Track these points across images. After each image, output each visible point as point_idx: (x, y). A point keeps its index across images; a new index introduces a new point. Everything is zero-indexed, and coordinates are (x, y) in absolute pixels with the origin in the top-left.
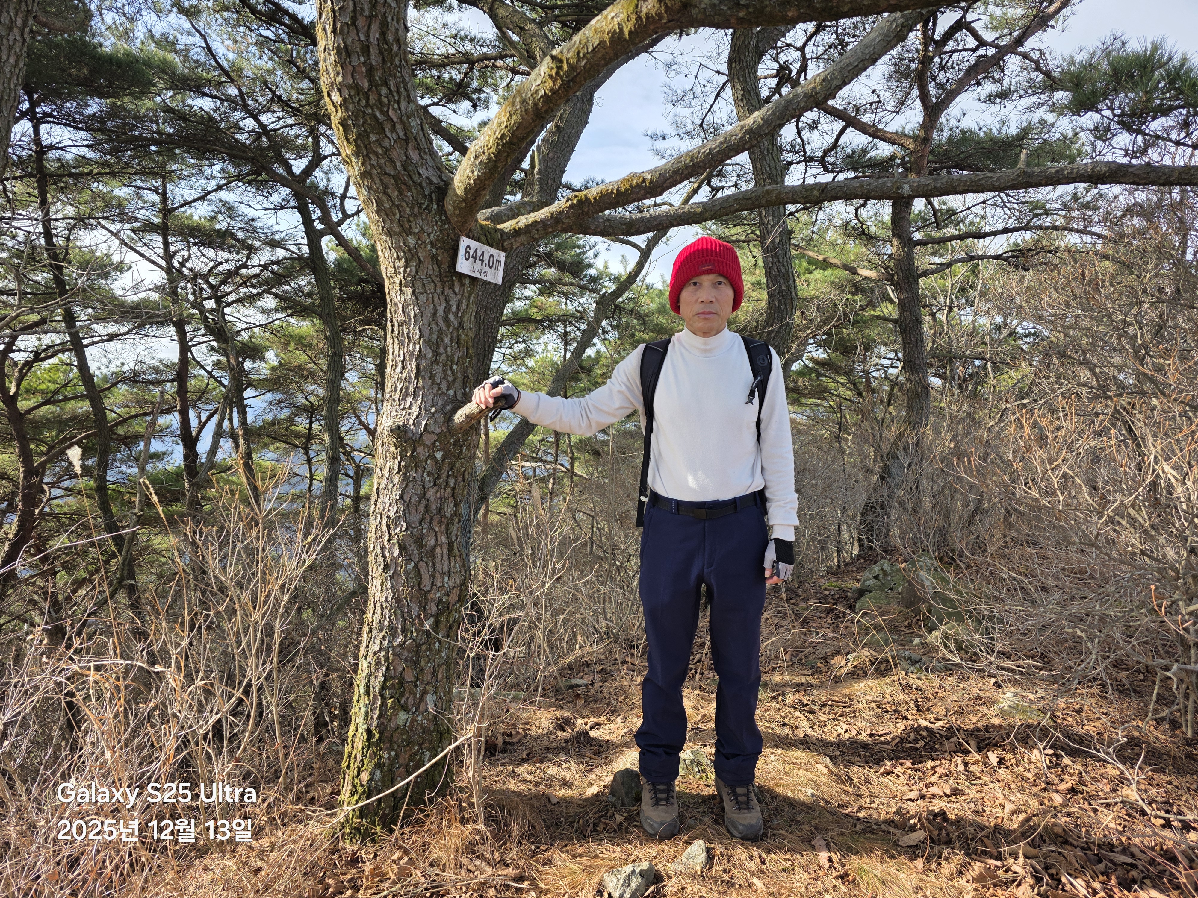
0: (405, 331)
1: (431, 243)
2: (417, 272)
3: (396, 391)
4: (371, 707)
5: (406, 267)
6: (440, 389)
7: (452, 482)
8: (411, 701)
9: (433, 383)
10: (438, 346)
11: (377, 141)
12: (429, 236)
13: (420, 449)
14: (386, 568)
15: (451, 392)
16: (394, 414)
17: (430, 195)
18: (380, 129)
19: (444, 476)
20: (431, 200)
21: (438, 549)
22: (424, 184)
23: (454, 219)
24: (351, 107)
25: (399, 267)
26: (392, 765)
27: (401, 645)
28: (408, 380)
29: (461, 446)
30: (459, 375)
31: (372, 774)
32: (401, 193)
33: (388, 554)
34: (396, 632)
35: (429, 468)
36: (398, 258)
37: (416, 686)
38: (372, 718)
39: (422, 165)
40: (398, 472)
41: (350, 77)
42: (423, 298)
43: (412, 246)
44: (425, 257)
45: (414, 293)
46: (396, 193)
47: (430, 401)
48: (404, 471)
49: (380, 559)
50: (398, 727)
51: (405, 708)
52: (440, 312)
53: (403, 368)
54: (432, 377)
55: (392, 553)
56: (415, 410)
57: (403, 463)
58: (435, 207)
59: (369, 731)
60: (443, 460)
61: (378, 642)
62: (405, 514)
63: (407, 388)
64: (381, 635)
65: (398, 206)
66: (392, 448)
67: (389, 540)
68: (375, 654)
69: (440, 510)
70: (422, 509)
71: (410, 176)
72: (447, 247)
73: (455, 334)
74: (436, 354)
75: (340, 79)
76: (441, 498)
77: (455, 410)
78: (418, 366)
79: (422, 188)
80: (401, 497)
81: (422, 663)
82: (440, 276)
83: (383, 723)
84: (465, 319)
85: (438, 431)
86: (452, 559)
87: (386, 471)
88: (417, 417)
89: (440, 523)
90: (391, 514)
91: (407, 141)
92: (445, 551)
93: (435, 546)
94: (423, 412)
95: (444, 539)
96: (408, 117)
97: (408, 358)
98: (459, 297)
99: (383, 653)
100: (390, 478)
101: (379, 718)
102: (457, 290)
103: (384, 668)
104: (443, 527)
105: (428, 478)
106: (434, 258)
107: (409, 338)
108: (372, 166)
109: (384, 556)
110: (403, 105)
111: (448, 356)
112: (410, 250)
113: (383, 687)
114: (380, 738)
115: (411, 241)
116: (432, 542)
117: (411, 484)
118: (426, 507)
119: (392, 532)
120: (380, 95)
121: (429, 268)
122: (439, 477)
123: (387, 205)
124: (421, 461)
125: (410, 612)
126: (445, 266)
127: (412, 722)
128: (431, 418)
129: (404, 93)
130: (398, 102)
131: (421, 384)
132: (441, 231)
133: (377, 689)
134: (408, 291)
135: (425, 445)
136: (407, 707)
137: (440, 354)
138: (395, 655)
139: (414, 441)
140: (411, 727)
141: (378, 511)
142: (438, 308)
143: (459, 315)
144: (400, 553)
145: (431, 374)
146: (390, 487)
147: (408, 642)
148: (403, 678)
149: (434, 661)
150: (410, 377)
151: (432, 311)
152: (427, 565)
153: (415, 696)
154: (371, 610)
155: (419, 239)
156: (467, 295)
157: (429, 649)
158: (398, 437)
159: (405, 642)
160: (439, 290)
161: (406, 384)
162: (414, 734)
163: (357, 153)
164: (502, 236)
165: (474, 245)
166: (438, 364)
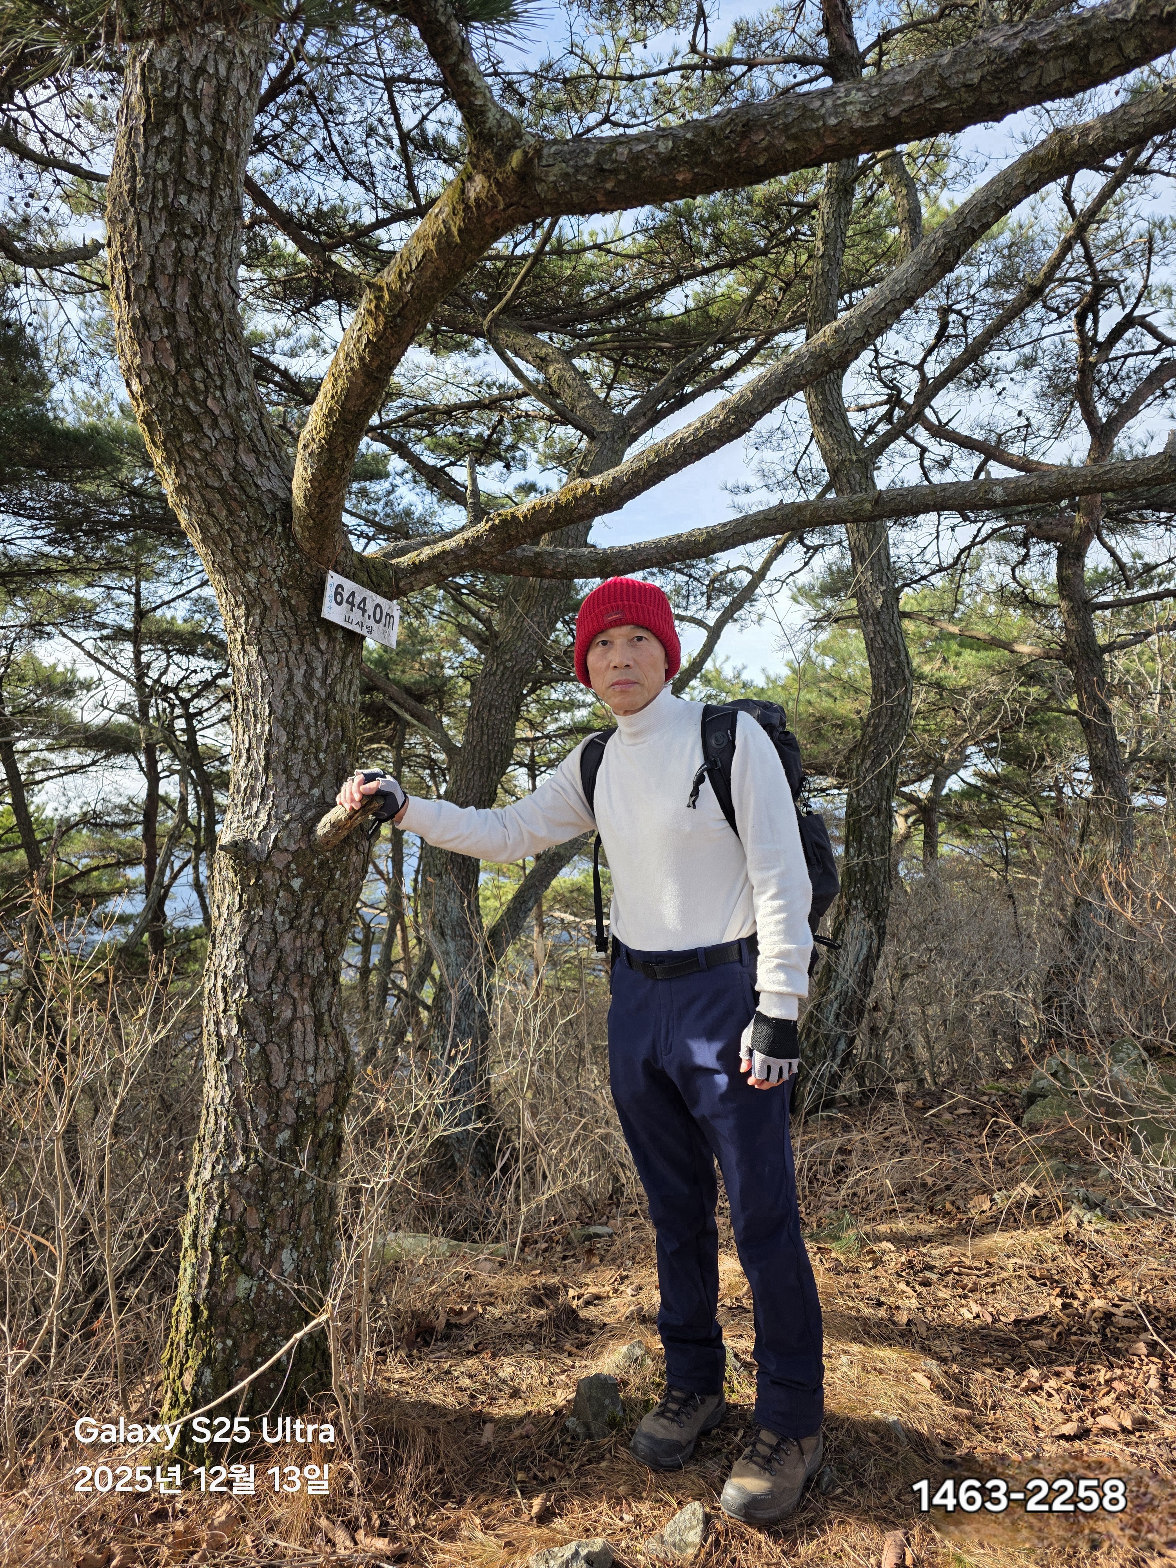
0: (251, 707)
1: (279, 580)
2: (262, 623)
3: (238, 792)
4: (198, 1267)
5: (247, 616)
6: (299, 787)
7: (319, 924)
8: (256, 1260)
9: (288, 780)
10: (295, 726)
11: (193, 442)
12: (274, 570)
13: (268, 875)
14: (221, 1053)
15: (316, 792)
16: (234, 825)
17: (273, 515)
18: (198, 427)
19: (306, 915)
20: (274, 522)
21: (298, 1025)
22: (265, 500)
23: (306, 546)
24: (155, 397)
25: (239, 618)
26: (228, 1361)
27: (242, 1171)
28: (254, 775)
29: (332, 871)
30: (329, 767)
31: (199, 1375)
32: (231, 512)
33: (224, 1032)
34: (235, 1151)
35: (281, 903)
36: (237, 605)
37: (264, 1236)
38: (199, 1285)
39: (261, 473)
40: (239, 910)
41: (150, 358)
42: (273, 659)
43: (252, 586)
44: (272, 601)
45: (260, 652)
46: (224, 513)
47: (284, 806)
48: (246, 908)
49: (214, 1040)
50: (236, 1301)
51: (247, 1271)
52: (299, 678)
53: (249, 759)
54: (287, 770)
55: (229, 1031)
56: (263, 817)
57: (245, 896)
58: (280, 529)
59: (195, 1307)
60: (303, 890)
61: (209, 1166)
62: (247, 973)
63: (253, 788)
64: (214, 1157)
65: (228, 531)
66: (231, 874)
67: (225, 1011)
68: (205, 1185)
69: (300, 966)
70: (272, 964)
71: (242, 488)
73: (322, 708)
74: (293, 737)
75: (138, 361)
76: (302, 948)
77: (318, 818)
78: (267, 756)
79: (262, 504)
80: (243, 947)
81: (273, 1201)
82: (297, 627)
83: (215, 1294)
84: (338, 688)
85: (293, 847)
86: (321, 1040)
87: (224, 909)
88: (265, 828)
89: (301, 985)
90: (229, 973)
91: (236, 441)
92: (310, 1027)
93: (293, 1019)
95: (307, 1009)
96: (238, 409)
97: (254, 744)
98: (326, 657)
99: (216, 1183)
100: (229, 920)
101: (210, 1285)
102: (323, 646)
103: (217, 1208)
104: (307, 991)
105: (280, 918)
106: (285, 602)
107: (255, 716)
108: (189, 476)
110: (230, 393)
111: (310, 741)
112: (250, 592)
113: (215, 1237)
114: (210, 1317)
115: (251, 579)
116: (288, 1014)
117: (256, 927)
118: (279, 961)
119: (229, 999)
120: (193, 379)
121: (279, 616)
122: (298, 916)
123: (214, 531)
124: (270, 893)
125: (253, 1119)
126: (304, 613)
127: (258, 1293)
128: (284, 828)
129: (231, 377)
130: (222, 389)
132: (289, 562)
133: (207, 1240)
134: (253, 650)
135: (273, 869)
136: (250, 1269)
137: (299, 738)
138: (231, 1186)
139: (259, 863)
140: (258, 1301)
141: (212, 968)
142: (295, 672)
143: (329, 681)
144: (240, 1030)
145: (286, 765)
146: (228, 931)
147: (252, 1167)
148: (244, 1223)
149: (293, 1197)
150: (257, 771)
151: (287, 677)
152: (280, 1049)
153: (263, 1252)
154: (204, 1118)
155: (261, 575)
156: (340, 654)
157: (285, 1179)
158: (236, 857)
159: (247, 1167)
160: (295, 648)
161: (252, 782)
162: (262, 1313)
163: (168, 461)
164: (395, 573)
165: (349, 585)
166: (296, 751)
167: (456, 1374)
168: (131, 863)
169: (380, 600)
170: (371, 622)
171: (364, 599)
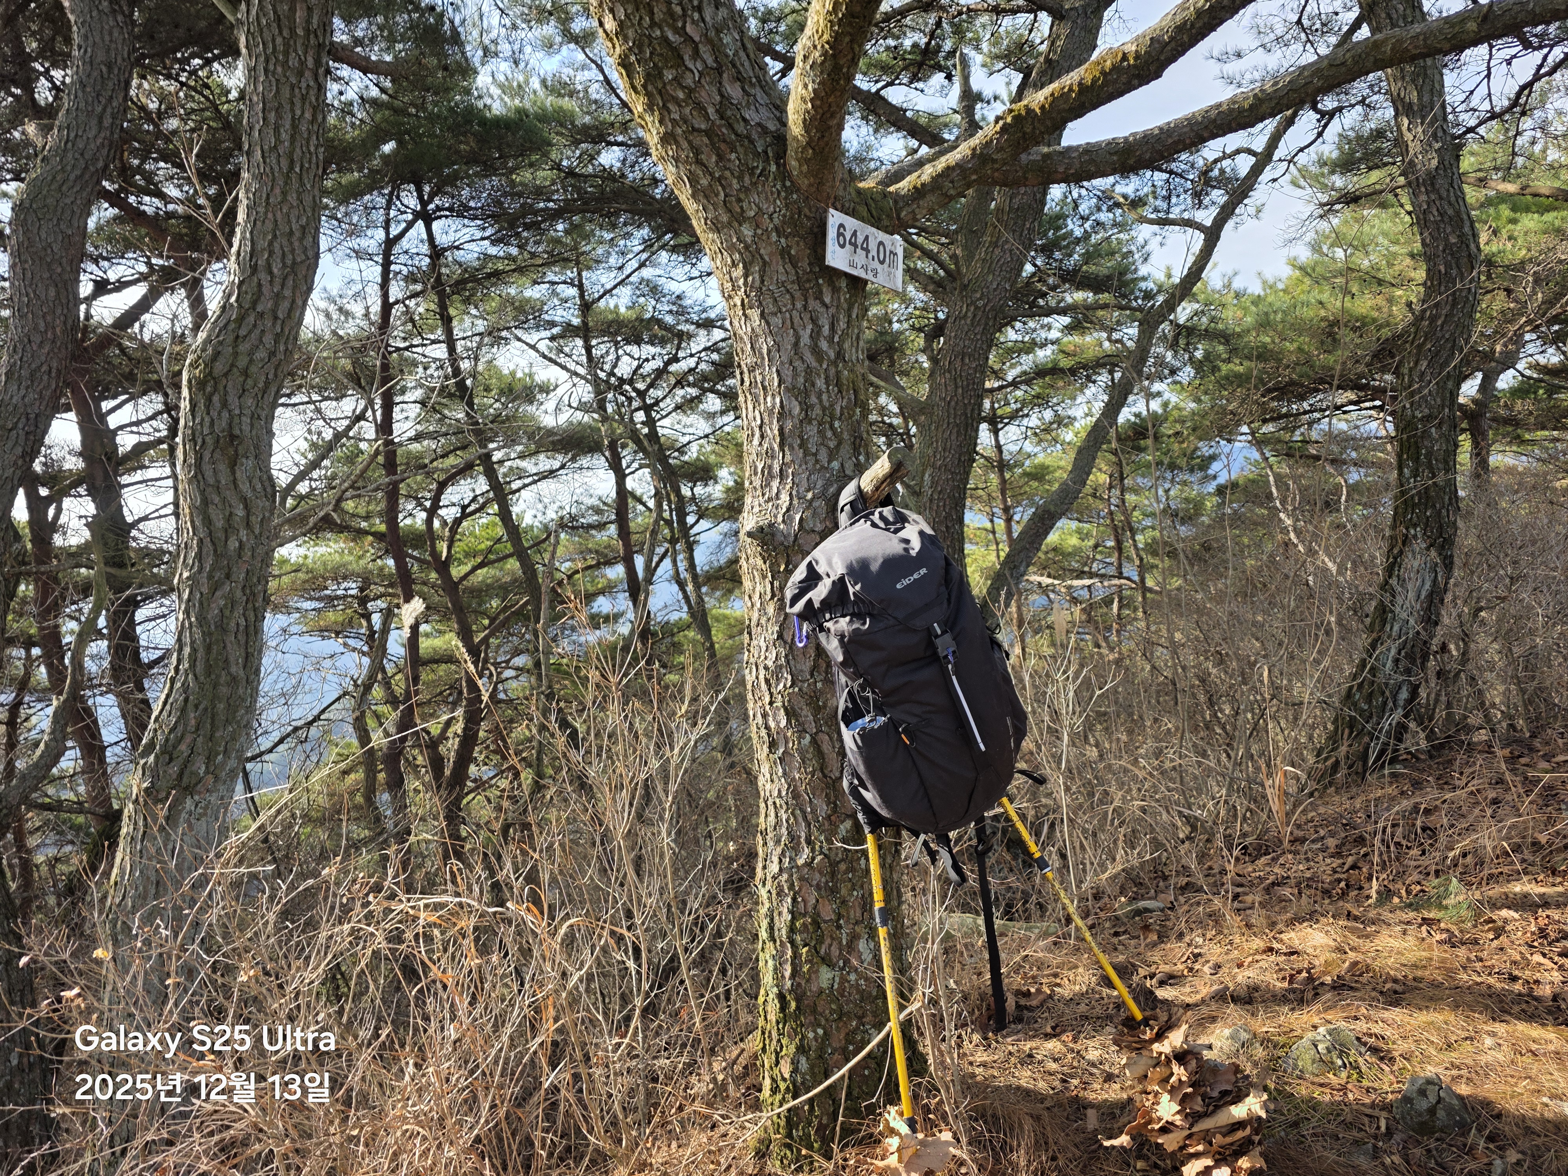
0: (759, 378)
1: (776, 229)
2: (762, 282)
3: (756, 474)
4: (779, 958)
5: (746, 276)
6: (817, 461)
8: (835, 951)
9: (806, 455)
10: (807, 394)
11: (674, 79)
12: (771, 218)
13: (797, 559)
14: (773, 745)
15: (838, 464)
16: (757, 509)
17: (765, 152)
20: (767, 160)
22: (755, 136)
23: (804, 183)
25: (737, 279)
26: (821, 1049)
27: (809, 864)
28: (771, 454)
31: (795, 1062)
32: (721, 157)
33: (772, 724)
34: (799, 843)
36: (734, 265)
37: (839, 927)
38: (783, 977)
39: (748, 104)
40: (772, 598)
42: (777, 321)
43: (749, 240)
44: (771, 254)
45: (762, 315)
46: (714, 159)
47: (805, 484)
49: (763, 733)
50: (821, 991)
51: (827, 961)
52: (805, 339)
53: (762, 437)
54: (803, 444)
55: (778, 723)
56: (785, 499)
57: (776, 584)
58: (773, 168)
59: (781, 997)
61: (776, 859)
62: (788, 662)
63: (770, 467)
64: (779, 850)
65: (719, 180)
66: (760, 562)
67: (771, 703)
68: (774, 878)
71: (730, 126)
72: (802, 232)
73: (832, 371)
74: (806, 408)
78: (781, 431)
79: (752, 142)
80: (780, 636)
81: (844, 892)
82: (798, 280)
83: (799, 985)
84: (847, 345)
85: (819, 527)
87: (756, 598)
88: (788, 510)
90: (770, 663)
91: (719, 70)
94: (795, 502)
97: (766, 420)
98: (832, 310)
99: (785, 876)
100: (763, 610)
101: (793, 976)
102: (827, 300)
103: (789, 900)
106: (784, 253)
107: (764, 388)
108: (673, 121)
109: (767, 727)
111: (824, 409)
112: (747, 247)
113: (792, 929)
114: (798, 1007)
115: (747, 232)
116: (833, 702)
119: (773, 690)
121: (780, 271)
123: (705, 182)
125: (813, 811)
126: (804, 264)
127: (841, 983)
128: (807, 508)
131: (788, 458)
132: (787, 205)
133: (784, 932)
134: (754, 314)
135: (803, 552)
136: (830, 960)
137: (812, 406)
138: (802, 879)
139: (787, 548)
140: (841, 990)
141: (752, 660)
142: (801, 333)
143: (836, 339)
144: (789, 721)
145: (802, 439)
146: (763, 621)
147: (819, 858)
148: (819, 915)
149: (862, 887)
150: (772, 449)
151: (793, 340)
152: (831, 739)
153: (840, 942)
154: (763, 811)
155: (758, 226)
156: (845, 306)
157: (852, 869)
158: (763, 543)
159: (813, 859)
160: (799, 305)
161: (769, 462)
162: (848, 1002)
163: (650, 107)
164: (896, 202)
165: (851, 223)
166: (810, 423)
167: (1039, 1057)
168: (609, 563)
169: (882, 236)
170: (876, 264)
171: (867, 238)
